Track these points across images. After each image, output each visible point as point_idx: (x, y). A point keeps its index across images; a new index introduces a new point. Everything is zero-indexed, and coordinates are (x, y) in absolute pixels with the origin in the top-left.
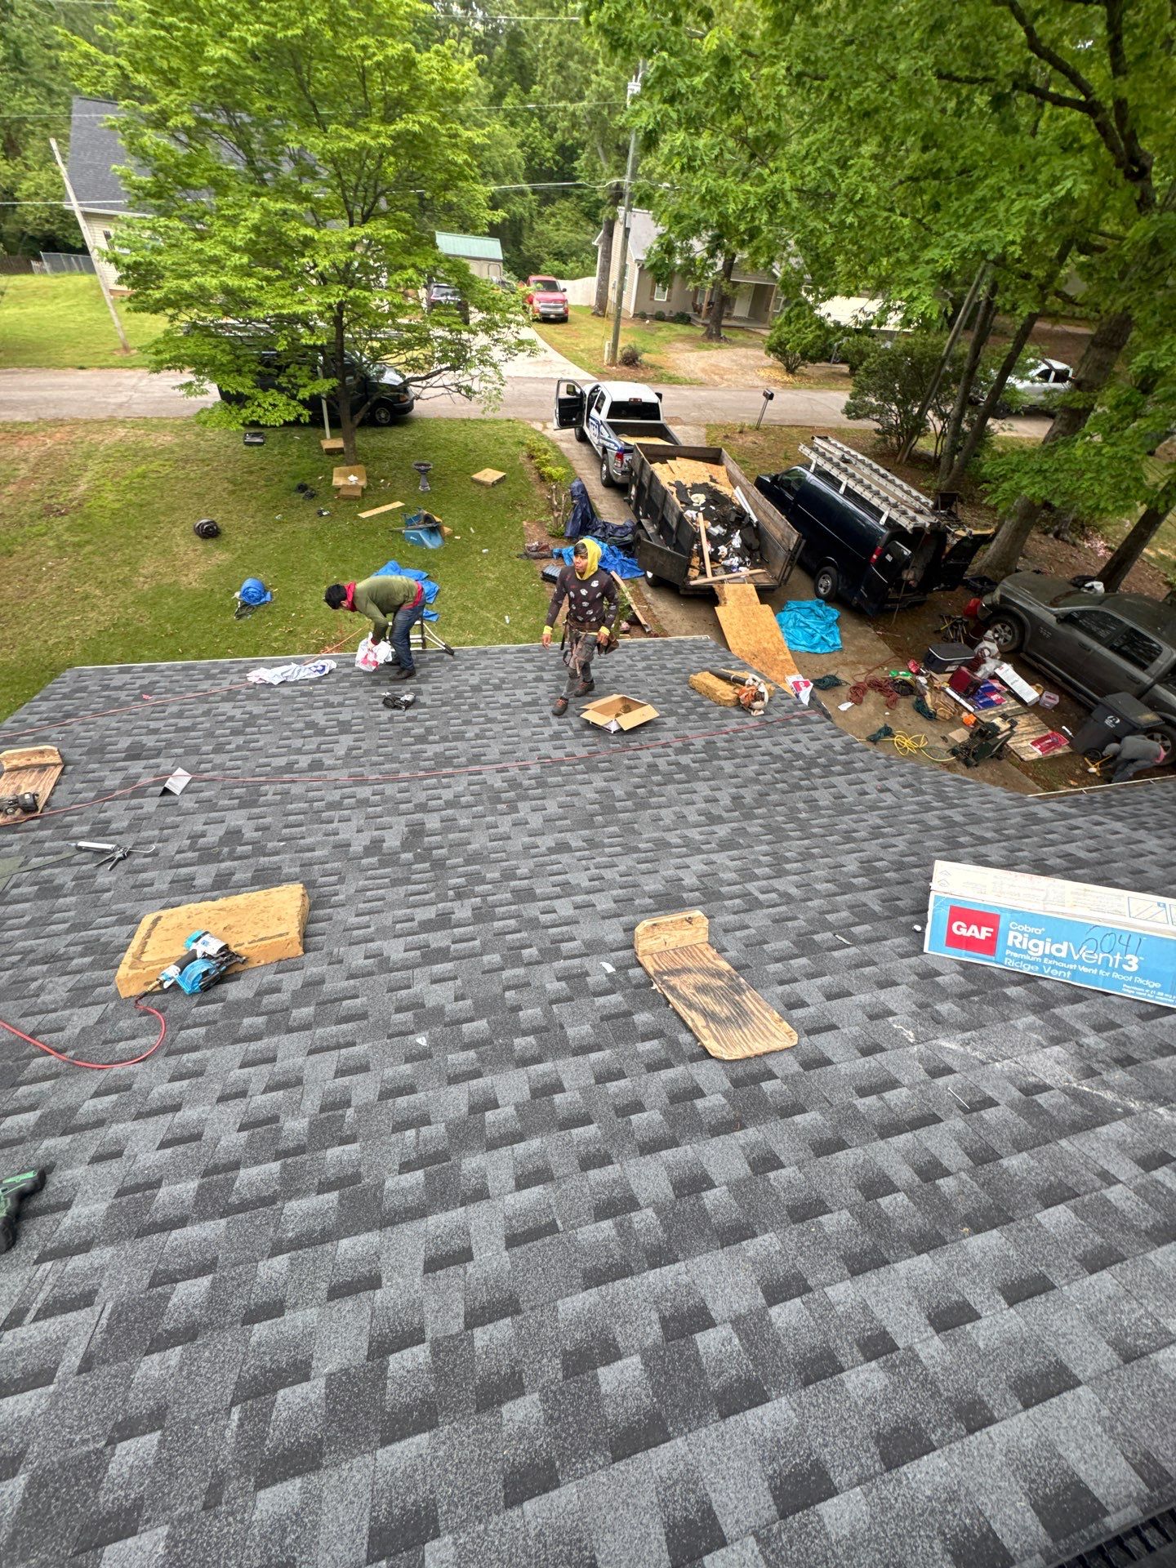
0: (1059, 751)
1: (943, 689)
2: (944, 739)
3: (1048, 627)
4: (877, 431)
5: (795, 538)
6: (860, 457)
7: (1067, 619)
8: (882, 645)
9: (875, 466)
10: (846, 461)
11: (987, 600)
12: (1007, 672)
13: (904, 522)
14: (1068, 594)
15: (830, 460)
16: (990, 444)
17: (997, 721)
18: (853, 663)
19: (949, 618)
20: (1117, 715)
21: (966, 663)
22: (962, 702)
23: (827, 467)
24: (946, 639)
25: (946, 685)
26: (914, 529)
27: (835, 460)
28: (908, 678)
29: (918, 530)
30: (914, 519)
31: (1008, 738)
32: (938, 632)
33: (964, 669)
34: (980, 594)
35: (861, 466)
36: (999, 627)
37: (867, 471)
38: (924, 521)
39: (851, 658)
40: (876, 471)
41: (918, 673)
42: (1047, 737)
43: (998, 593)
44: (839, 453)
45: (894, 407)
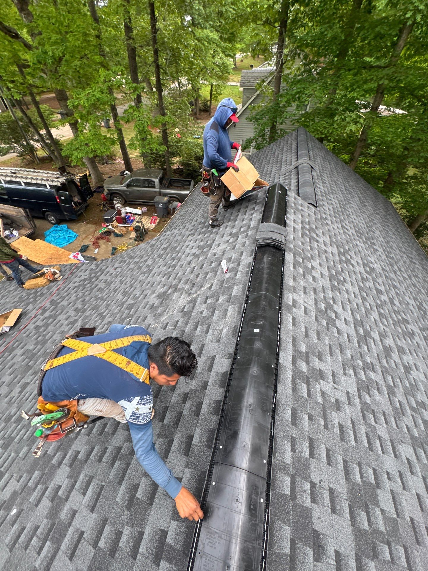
0: (158, 221)
1: (118, 226)
2: (130, 239)
3: (126, 191)
4: (18, 156)
5: (22, 210)
6: (19, 169)
7: (128, 186)
8: (89, 226)
9: (28, 170)
10: (14, 173)
11: (105, 193)
12: (129, 209)
13: (55, 184)
14: (123, 179)
15: (7, 176)
16: (62, 144)
17: (137, 224)
18: (86, 237)
19: (100, 204)
20: (160, 203)
21: (116, 214)
22: (125, 225)
23: (8, 179)
24: (105, 211)
25: (117, 224)
26: (61, 184)
27: (9, 175)
28: (106, 230)
29: (63, 184)
30: (58, 181)
31: (144, 226)
32: (101, 211)
33: (117, 216)
34: (102, 192)
35: (21, 172)
36: (115, 199)
37: (26, 173)
38: (62, 180)
39: (84, 236)
40: (29, 171)
41: (107, 226)
42: (152, 220)
43: (106, 189)
44: (9, 171)
45: (15, 145)
